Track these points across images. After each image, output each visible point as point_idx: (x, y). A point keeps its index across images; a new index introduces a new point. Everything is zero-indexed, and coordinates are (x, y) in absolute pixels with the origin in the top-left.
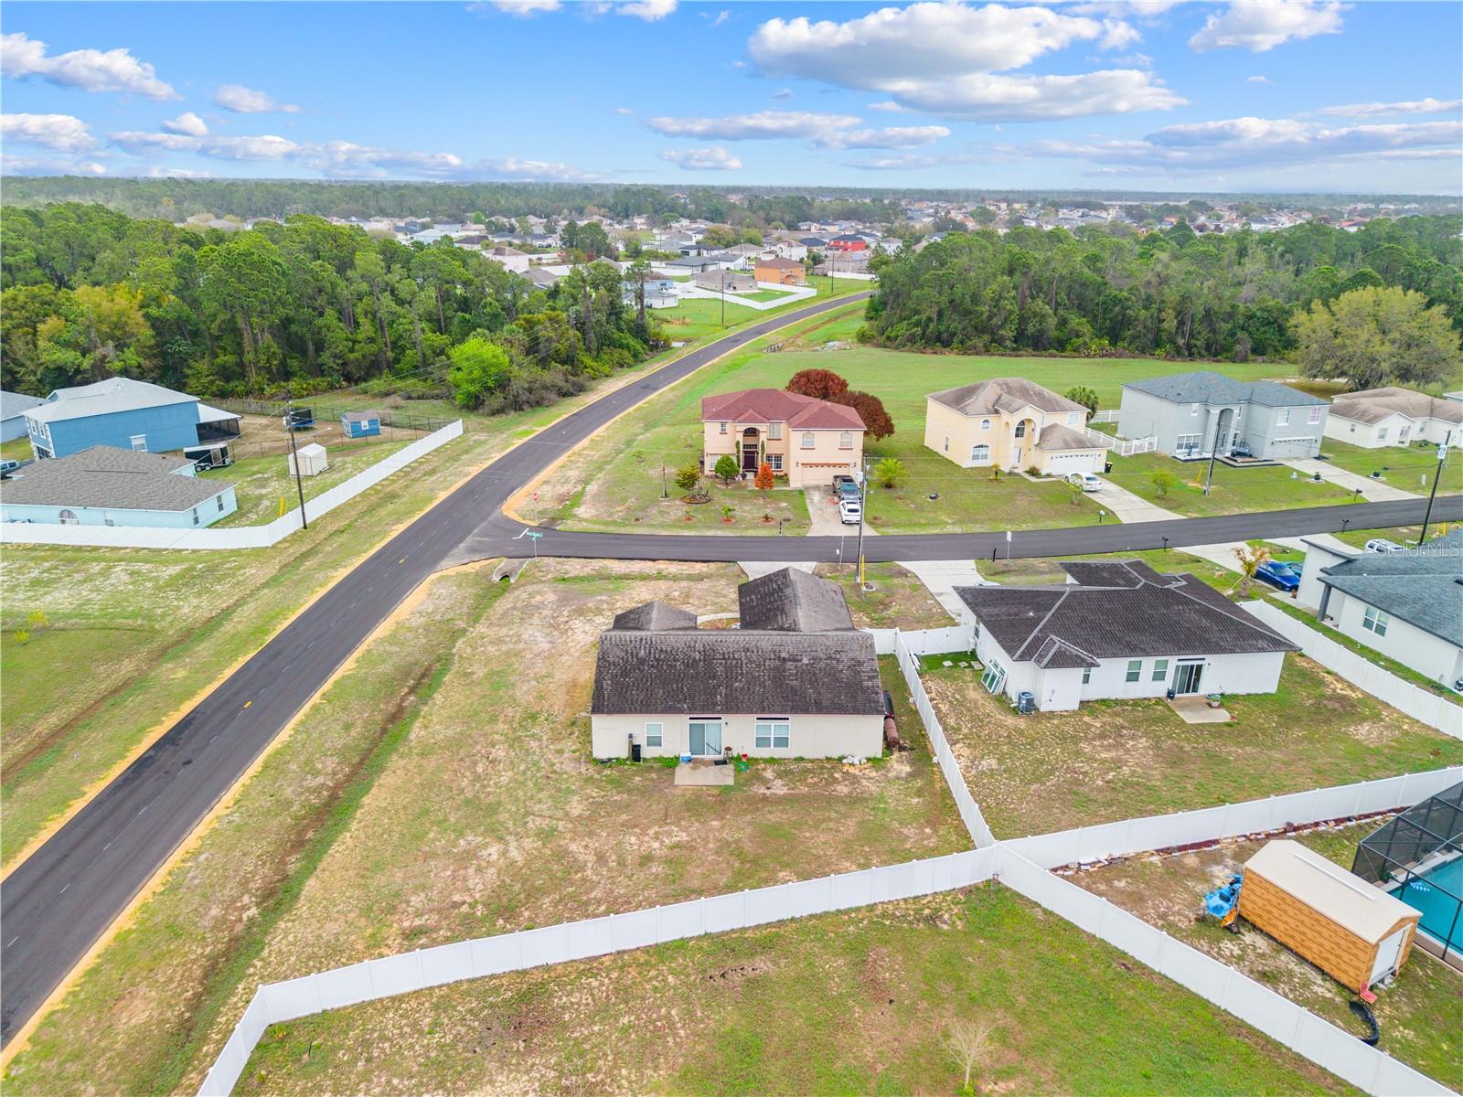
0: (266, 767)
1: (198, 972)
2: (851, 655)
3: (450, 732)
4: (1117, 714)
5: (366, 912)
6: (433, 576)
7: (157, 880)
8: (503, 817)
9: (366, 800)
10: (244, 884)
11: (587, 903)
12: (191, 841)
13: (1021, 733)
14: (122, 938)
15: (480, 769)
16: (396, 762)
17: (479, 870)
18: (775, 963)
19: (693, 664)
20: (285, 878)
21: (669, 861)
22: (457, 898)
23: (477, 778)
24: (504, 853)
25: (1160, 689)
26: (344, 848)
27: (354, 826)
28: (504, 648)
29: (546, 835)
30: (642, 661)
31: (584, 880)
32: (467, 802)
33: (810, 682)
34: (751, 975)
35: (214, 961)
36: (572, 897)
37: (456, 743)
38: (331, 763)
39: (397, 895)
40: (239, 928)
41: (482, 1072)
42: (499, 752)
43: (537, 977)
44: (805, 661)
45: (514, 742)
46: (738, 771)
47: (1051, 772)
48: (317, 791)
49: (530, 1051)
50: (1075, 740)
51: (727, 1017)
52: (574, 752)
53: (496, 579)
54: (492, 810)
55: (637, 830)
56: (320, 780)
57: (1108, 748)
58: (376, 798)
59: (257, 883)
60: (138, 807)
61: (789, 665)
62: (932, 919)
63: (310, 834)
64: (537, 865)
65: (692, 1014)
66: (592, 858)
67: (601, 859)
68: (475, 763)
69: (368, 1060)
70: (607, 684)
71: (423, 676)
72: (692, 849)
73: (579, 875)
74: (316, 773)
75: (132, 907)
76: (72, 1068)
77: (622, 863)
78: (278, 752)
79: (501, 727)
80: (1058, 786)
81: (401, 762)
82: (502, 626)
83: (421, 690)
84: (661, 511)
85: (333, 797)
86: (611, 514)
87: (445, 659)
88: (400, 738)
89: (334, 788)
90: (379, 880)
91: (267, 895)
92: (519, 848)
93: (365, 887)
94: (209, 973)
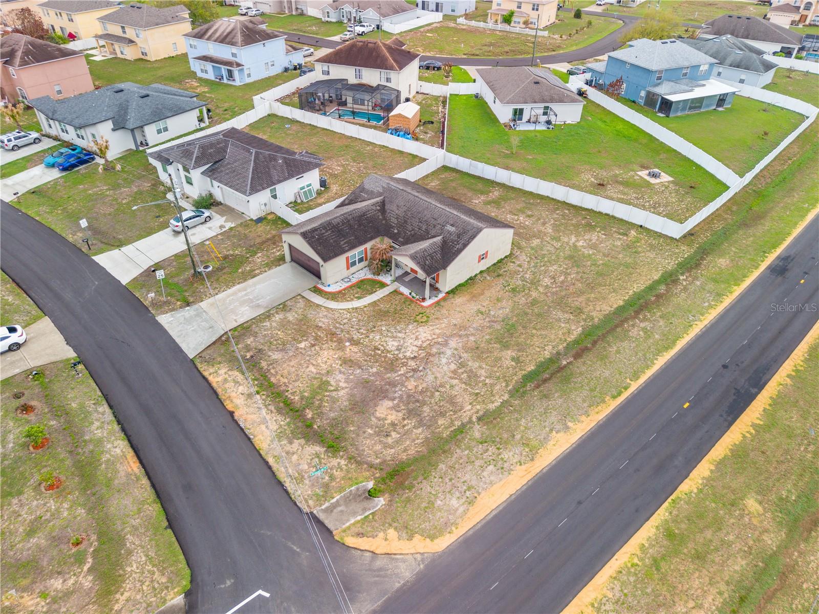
0: (674, 343)
5: (637, 253)
6: (443, 543)
8: (568, 253)
9: (621, 303)
10: (685, 289)
12: (714, 313)
15: (562, 278)
16: (597, 316)
17: (591, 240)
20: (667, 285)
21: (523, 213)
22: (604, 237)
23: (567, 274)
24: (578, 241)
26: (638, 286)
27: (631, 292)
29: (558, 239)
31: (556, 221)
32: (578, 266)
37: (561, 303)
38: (634, 332)
39: (624, 249)
40: (687, 274)
42: (547, 281)
45: (535, 283)
48: (645, 319)
54: (571, 257)
56: (642, 325)
58: (617, 301)
59: (680, 287)
63: (653, 299)
64: (567, 232)
66: (547, 225)
67: (544, 224)
68: (562, 282)
72: (511, 212)
73: (557, 223)
74: (644, 330)
77: (539, 219)
78: (667, 348)
79: (534, 294)
81: (594, 314)
82: (452, 400)
83: (554, 367)
84: (30, 533)
85: (637, 313)
86: (54, 601)
87: (518, 392)
88: (586, 334)
89: (636, 317)
90: (629, 260)
91: (675, 281)
92: (570, 240)
93: (635, 261)
94: (698, 265)
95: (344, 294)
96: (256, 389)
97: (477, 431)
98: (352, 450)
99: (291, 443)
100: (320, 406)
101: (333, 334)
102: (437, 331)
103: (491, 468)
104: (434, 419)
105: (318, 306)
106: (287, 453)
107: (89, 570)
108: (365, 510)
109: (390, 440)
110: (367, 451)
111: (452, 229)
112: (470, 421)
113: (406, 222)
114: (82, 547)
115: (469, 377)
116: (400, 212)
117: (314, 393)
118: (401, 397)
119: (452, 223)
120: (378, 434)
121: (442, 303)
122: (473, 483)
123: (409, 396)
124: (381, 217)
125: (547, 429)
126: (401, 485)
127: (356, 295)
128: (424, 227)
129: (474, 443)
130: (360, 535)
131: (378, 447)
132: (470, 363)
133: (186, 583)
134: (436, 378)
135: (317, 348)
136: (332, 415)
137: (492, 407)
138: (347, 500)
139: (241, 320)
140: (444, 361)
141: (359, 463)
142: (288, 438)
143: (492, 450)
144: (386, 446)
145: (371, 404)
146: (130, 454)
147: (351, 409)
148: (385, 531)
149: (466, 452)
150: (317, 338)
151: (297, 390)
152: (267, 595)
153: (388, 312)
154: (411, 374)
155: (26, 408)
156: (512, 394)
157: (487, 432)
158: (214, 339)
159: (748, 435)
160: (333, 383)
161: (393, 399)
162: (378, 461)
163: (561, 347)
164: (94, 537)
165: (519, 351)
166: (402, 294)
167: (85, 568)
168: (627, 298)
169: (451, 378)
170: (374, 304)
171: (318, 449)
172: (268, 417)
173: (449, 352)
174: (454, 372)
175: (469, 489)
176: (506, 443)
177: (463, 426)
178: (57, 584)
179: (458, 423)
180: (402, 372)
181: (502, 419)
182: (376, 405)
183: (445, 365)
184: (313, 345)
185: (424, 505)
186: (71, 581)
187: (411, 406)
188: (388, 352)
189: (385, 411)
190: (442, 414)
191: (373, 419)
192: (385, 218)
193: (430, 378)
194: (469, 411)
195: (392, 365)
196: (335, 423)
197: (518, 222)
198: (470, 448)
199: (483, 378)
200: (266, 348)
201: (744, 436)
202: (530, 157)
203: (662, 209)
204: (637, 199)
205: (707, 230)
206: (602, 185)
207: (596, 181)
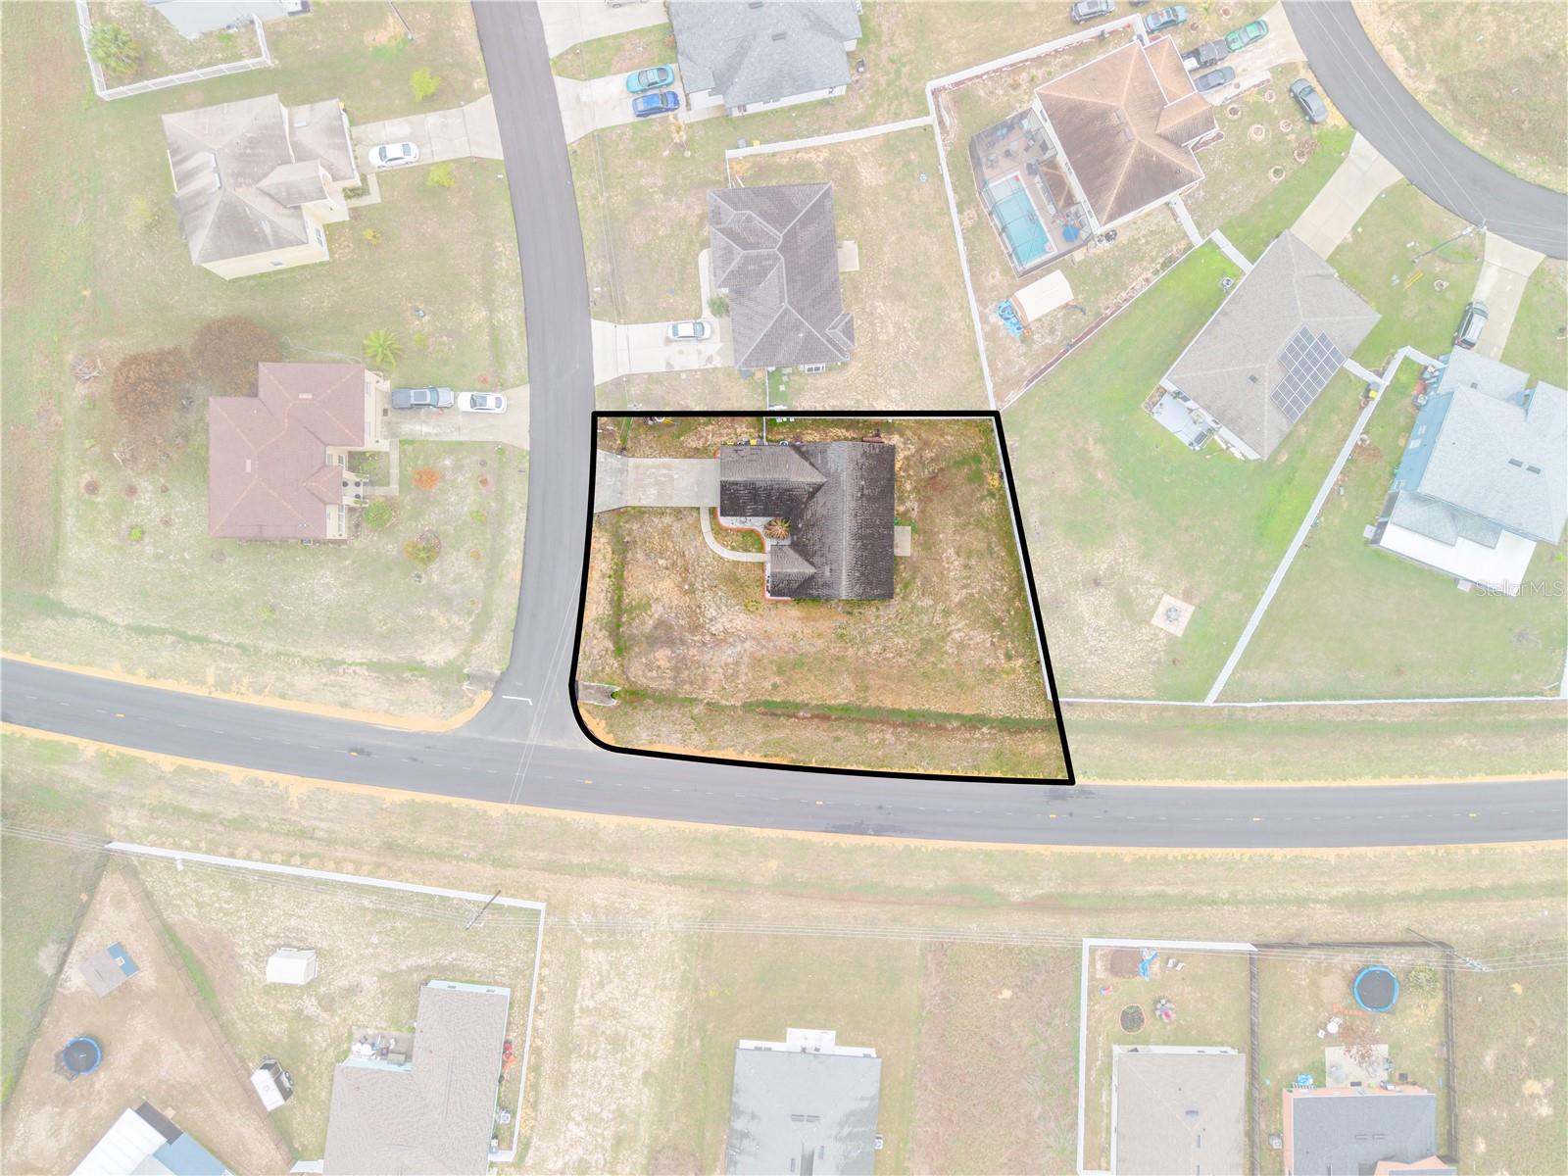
1: (1019, 736)
2: (859, 456)
3: (847, 681)
5: (989, 681)
8: (933, 636)
9: (904, 708)
10: (967, 740)
11: (995, 591)
15: (890, 655)
16: (872, 702)
17: (971, 639)
18: (1032, 514)
19: (864, 547)
20: (963, 724)
21: (969, 557)
22: (988, 645)
23: (900, 655)
26: (941, 706)
27: (926, 707)
28: (743, 671)
30: (863, 574)
31: (979, 593)
32: (919, 655)
33: (877, 482)
34: (1038, 523)
35: (1011, 733)
36: (990, 596)
37: (860, 674)
38: (874, 736)
40: (993, 731)
42: (876, 648)
44: (863, 483)
45: (866, 642)
47: (906, 364)
48: (898, 736)
52: (878, 609)
53: (614, 702)
54: (927, 642)
55: (945, 572)
56: (888, 736)
58: (906, 703)
59: (968, 735)
61: (866, 492)
63: (932, 725)
64: (968, 614)
66: (964, 591)
67: (965, 587)
68: (885, 659)
69: (1069, 656)
70: (876, 592)
72: (960, 546)
73: (976, 595)
74: (883, 739)
77: (969, 577)
79: (851, 652)
81: (872, 699)
82: (705, 680)
83: (791, 711)
84: (455, 581)
85: (902, 725)
86: (452, 627)
87: (748, 707)
88: (846, 708)
89: (895, 727)
90: (971, 682)
91: (974, 728)
92: (955, 624)
93: (974, 687)
94: (1019, 732)
95: (727, 535)
96: (612, 573)
97: (698, 710)
98: (626, 662)
99: (600, 630)
100: (633, 619)
101: (686, 570)
102: (749, 627)
103: (680, 736)
104: (684, 682)
105: (700, 531)
106: (594, 635)
107: (471, 623)
108: (602, 702)
109: (649, 674)
110: (632, 670)
111: (828, 574)
112: (701, 701)
113: (813, 525)
114: (474, 607)
115: (732, 675)
116: (820, 511)
117: (638, 607)
118: (679, 655)
119: (833, 568)
120: (646, 665)
121: (779, 605)
122: (663, 735)
123: (684, 658)
124: (805, 500)
125: (732, 743)
126: (631, 702)
127: (734, 544)
128: (817, 548)
129: (688, 714)
130: (588, 711)
131: (640, 673)
132: (743, 666)
133: (505, 667)
134: (712, 659)
135: (667, 572)
136: (635, 631)
137: (724, 702)
138: (599, 689)
139: (644, 503)
140: (729, 652)
141: (623, 672)
142: (601, 625)
143: (693, 727)
144: (644, 675)
145: (659, 645)
146: (520, 566)
147: (647, 638)
148: (601, 720)
149: (679, 716)
150: (674, 564)
151: (633, 594)
152: (531, 704)
153: (737, 580)
154: (700, 645)
155: (484, 482)
156: (744, 705)
157: (702, 715)
158: (616, 507)
159: (825, 844)
160: (653, 610)
161: (673, 652)
162: (633, 679)
163: (814, 702)
164: (480, 606)
165: (785, 682)
166: (764, 571)
167: (470, 620)
168: (914, 707)
169: (721, 667)
170: (736, 564)
171: (611, 646)
172: (602, 601)
173: (738, 649)
174: (727, 665)
175: (658, 736)
176: (703, 730)
177: (696, 699)
178: (455, 619)
179: (694, 696)
180: (695, 638)
181: (720, 715)
182: (662, 647)
183: (728, 654)
184: (667, 568)
185: (630, 723)
186: (461, 623)
187: (679, 665)
188: (704, 616)
189: (662, 656)
190: (692, 684)
191: (652, 656)
192: (806, 503)
193: (709, 656)
194: (709, 694)
195: (695, 628)
196: (633, 638)
197: (947, 566)
198: (683, 715)
199: (739, 682)
200: (640, 543)
201: (822, 842)
202: (1100, 476)
203: (1095, 659)
204: (1097, 629)
205: (1094, 712)
206: (1097, 583)
207: (1101, 573)
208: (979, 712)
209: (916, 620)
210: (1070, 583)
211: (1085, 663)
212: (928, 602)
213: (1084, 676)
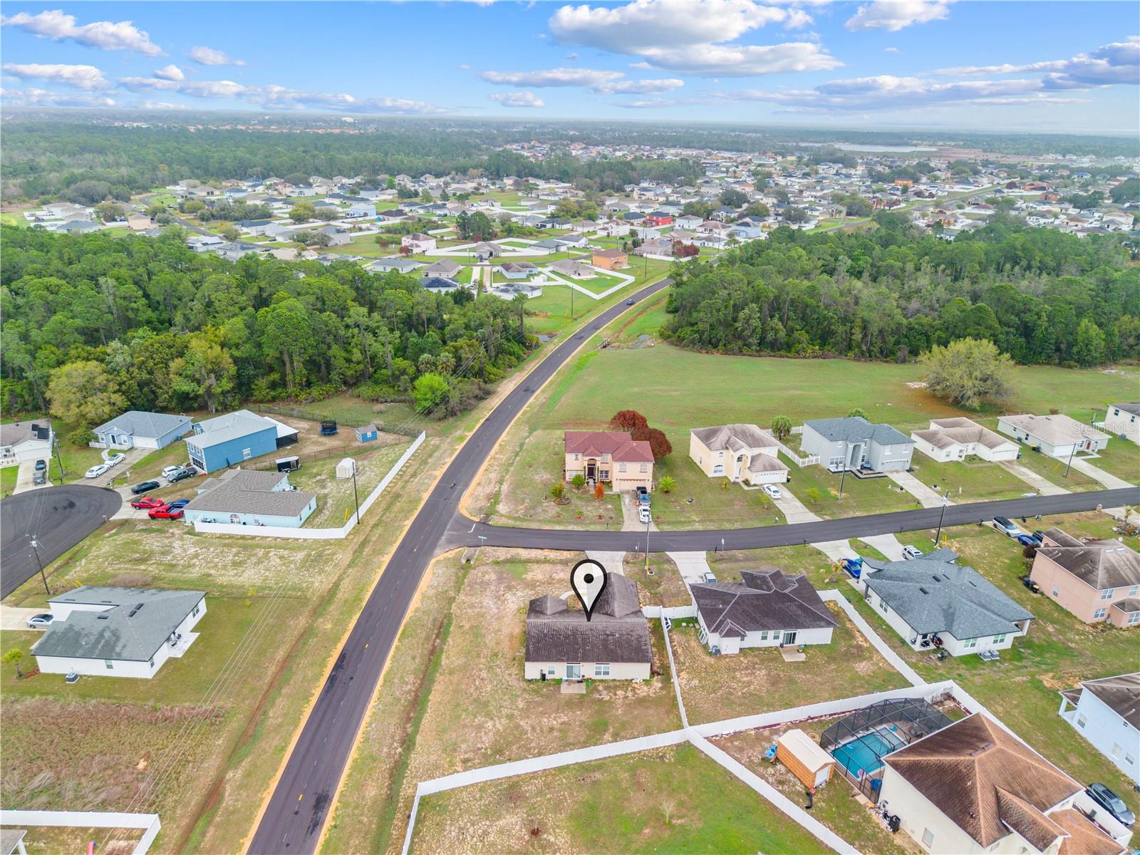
0: (385, 681)
1: (387, 776)
2: (637, 633)
3: (460, 662)
4: (755, 656)
5: (445, 751)
6: (433, 561)
7: (359, 737)
8: (491, 708)
9: (431, 697)
10: (393, 737)
11: (530, 749)
12: (367, 718)
13: (711, 666)
14: (355, 761)
15: (477, 683)
16: (439, 677)
17: (485, 733)
18: (603, 775)
19: (567, 637)
20: (408, 735)
21: (560, 730)
22: (479, 746)
23: (477, 689)
24: (494, 725)
25: (777, 643)
26: (427, 720)
27: (429, 711)
28: (476, 611)
29: (510, 717)
30: (545, 635)
31: (528, 738)
32: (475, 700)
33: (619, 646)
34: (594, 779)
35: (391, 770)
36: (524, 746)
37: (464, 668)
38: (411, 678)
39: (455, 744)
40: (396, 757)
41: (501, 814)
42: (484, 674)
43: (515, 779)
44: (617, 635)
45: (490, 669)
46: (587, 686)
47: (720, 688)
48: (409, 692)
49: (516, 807)
50: (735, 670)
51: (585, 795)
52: (517, 676)
53: (464, 561)
54: (486, 704)
55: (547, 715)
56: (409, 687)
57: (747, 675)
58: (434, 697)
59: (397, 738)
60: (339, 702)
61: (610, 638)
62: (662, 757)
63: (412, 715)
64: (508, 731)
65: (572, 794)
66: (530, 728)
67: (533, 729)
68: (475, 680)
69: (460, 809)
70: (531, 647)
71: (440, 627)
72: (570, 725)
73: (526, 736)
74: (407, 684)
75: (354, 748)
76: (357, 812)
77: (542, 731)
78: (388, 673)
79: (483, 660)
80: (722, 695)
81: (442, 678)
82: (472, 595)
83: (441, 636)
85: (417, 696)
86: (517, 511)
87: (449, 617)
88: (438, 664)
89: (416, 692)
90: (446, 737)
91: (403, 742)
92: (500, 723)
93: (441, 740)
94: (391, 775)
97: (452, 593)
98: (490, 565)
100: (517, 567)
101: (550, 584)
102: (508, 610)
103: (435, 585)
104: (472, 587)
107: (519, 516)
110: (484, 567)
111: (548, 617)
112: (457, 594)
114: (528, 516)
115: (474, 606)
118: (491, 583)
119: (550, 619)
120: (486, 572)
123: (489, 585)
124: (604, 613)
128: (564, 615)
129: (449, 589)
131: (481, 570)
132: (479, 610)
133: (493, 525)
134: (486, 596)
137: (454, 604)
141: (483, 564)
143: (440, 590)
144: (479, 572)
149: (449, 585)
152: (469, 532)
154: (497, 590)
155: (600, 518)
156: (450, 613)
157: (448, 595)
159: (334, 650)
161: (493, 581)
162: (477, 568)
163: (445, 647)
164: (529, 518)
165: (464, 631)
167: (521, 516)
168: (430, 703)
169: (480, 600)
173: (492, 606)
174: (481, 603)
176: (437, 595)
177: (459, 592)
178: (522, 511)
179: (462, 591)
180: (502, 588)
181: (446, 602)
182: (498, 576)
183: (489, 602)
186: (519, 513)
187: (484, 584)
188: (517, 591)
189: (491, 577)
190: (470, 590)
191: (492, 573)
193: (488, 595)
194: (462, 597)
195: (510, 588)
197: (552, 716)
199: (468, 610)
201: (335, 648)
202: (646, 831)
203: (453, 834)
204: (486, 833)
205: (398, 838)
206: (535, 833)
207: (545, 836)
208: (417, 746)
209: (506, 697)
210: (534, 809)
211: (451, 825)
212: (521, 705)
213: (437, 824)
